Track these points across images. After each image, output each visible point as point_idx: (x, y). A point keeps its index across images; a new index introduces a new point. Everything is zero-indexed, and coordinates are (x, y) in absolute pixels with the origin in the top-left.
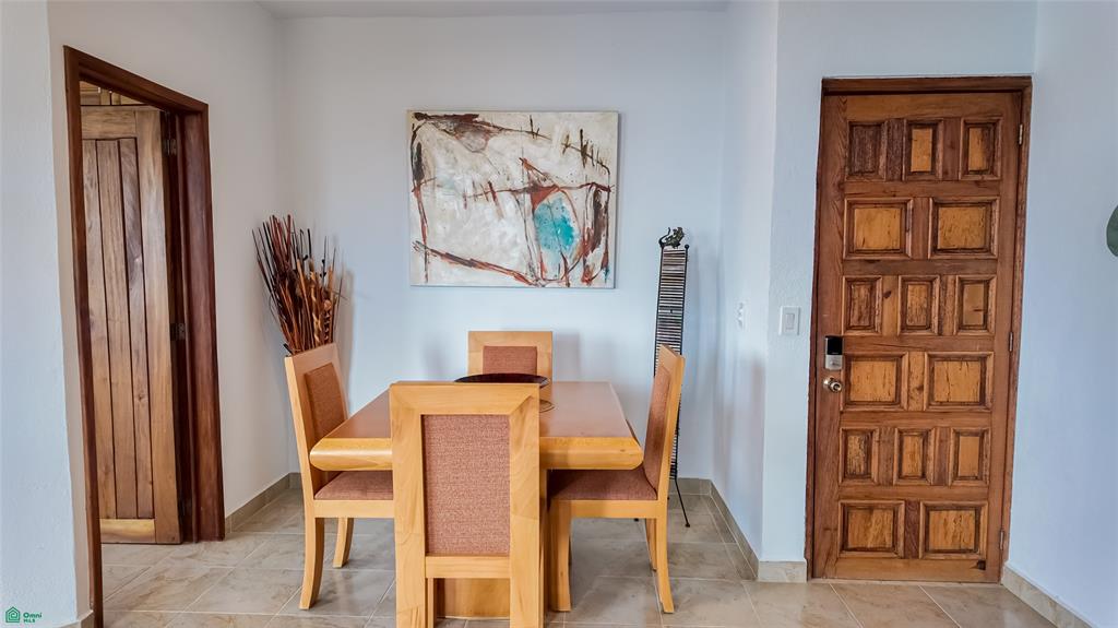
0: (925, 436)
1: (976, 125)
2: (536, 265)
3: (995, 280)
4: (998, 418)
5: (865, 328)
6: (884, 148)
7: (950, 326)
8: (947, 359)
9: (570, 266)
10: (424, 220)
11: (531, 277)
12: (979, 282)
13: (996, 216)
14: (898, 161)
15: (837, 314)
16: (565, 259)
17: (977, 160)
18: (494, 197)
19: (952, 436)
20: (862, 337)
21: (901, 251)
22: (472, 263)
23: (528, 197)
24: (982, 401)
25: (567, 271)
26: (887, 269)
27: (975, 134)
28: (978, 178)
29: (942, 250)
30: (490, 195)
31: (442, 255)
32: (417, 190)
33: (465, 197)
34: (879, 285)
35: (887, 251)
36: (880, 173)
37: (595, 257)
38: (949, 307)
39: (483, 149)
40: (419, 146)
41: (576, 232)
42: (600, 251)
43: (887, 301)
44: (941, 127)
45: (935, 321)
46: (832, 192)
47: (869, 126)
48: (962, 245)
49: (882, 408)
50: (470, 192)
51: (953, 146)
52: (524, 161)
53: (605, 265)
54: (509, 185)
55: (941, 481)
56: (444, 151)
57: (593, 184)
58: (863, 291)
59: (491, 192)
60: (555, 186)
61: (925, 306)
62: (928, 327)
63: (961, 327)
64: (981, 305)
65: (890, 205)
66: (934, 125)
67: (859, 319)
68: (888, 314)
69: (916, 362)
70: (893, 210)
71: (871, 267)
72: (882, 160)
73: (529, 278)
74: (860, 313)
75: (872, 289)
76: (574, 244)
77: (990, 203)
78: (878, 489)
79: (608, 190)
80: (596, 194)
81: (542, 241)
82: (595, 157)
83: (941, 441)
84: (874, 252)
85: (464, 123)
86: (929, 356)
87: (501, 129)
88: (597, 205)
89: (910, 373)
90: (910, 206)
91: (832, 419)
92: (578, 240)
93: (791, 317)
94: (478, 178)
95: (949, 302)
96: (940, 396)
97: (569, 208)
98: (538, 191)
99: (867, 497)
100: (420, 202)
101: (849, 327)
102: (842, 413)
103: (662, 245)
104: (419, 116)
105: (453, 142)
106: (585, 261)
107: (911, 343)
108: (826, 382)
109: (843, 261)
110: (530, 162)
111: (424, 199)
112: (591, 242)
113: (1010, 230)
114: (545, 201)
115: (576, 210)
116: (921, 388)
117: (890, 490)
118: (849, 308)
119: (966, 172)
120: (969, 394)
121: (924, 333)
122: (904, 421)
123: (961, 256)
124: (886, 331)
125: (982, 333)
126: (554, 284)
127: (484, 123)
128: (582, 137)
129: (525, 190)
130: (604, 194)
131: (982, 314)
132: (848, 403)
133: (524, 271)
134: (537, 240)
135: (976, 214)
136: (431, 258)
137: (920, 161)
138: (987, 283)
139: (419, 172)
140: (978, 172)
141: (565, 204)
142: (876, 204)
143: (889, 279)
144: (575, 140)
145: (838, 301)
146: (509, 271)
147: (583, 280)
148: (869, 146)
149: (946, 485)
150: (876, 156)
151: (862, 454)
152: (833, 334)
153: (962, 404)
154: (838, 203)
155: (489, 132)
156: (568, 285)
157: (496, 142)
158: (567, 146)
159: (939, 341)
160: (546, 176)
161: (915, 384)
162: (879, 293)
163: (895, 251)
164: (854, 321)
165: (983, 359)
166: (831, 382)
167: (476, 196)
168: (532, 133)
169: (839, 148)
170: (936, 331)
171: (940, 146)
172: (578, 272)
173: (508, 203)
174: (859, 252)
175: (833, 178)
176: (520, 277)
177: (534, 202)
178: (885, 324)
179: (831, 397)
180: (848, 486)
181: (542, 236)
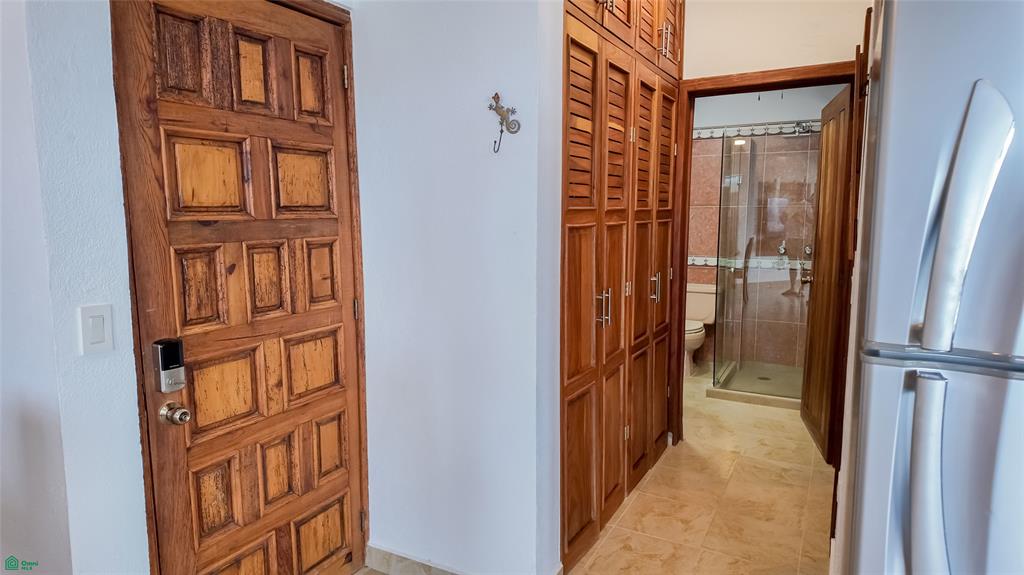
0: (288, 440)
1: (306, 54)
3: (337, 243)
4: (351, 393)
5: (206, 320)
6: (207, 58)
7: (302, 301)
8: (301, 341)
12: (323, 245)
13: (332, 168)
14: (227, 82)
15: (168, 305)
17: (310, 100)
19: (315, 429)
20: (206, 333)
21: (242, 208)
24: (337, 380)
26: (227, 233)
27: (305, 64)
28: (312, 120)
29: (288, 208)
34: (219, 256)
35: (224, 208)
36: (204, 93)
38: (300, 279)
43: (232, 278)
44: (271, 46)
45: (287, 297)
46: (139, 113)
47: (183, 20)
48: (304, 202)
49: (239, 424)
51: (285, 75)
55: (308, 487)
58: (200, 267)
61: (275, 279)
62: (281, 305)
63: (313, 300)
64: (328, 273)
65: (222, 142)
66: (262, 41)
67: (199, 308)
68: (234, 294)
69: (270, 352)
70: (226, 150)
71: (206, 231)
72: (207, 76)
74: (198, 297)
75: (211, 263)
77: (325, 153)
78: (250, 528)
83: (304, 440)
84: (208, 209)
86: (285, 341)
89: (267, 368)
90: (247, 146)
91: (175, 464)
95: (299, 272)
96: (299, 388)
99: (233, 549)
101: (186, 323)
102: (189, 449)
107: (264, 329)
108: (164, 411)
109: (168, 223)
113: (346, 185)
116: (279, 384)
117: (259, 524)
118: (184, 293)
119: (301, 111)
120: (324, 376)
121: (277, 314)
122: (266, 431)
123: (306, 215)
124: (235, 318)
125: (331, 303)
131: (329, 281)
132: (197, 431)
135: (312, 164)
137: (252, 89)
138: (331, 246)
140: (311, 113)
142: (203, 140)
143: (231, 247)
145: (167, 285)
148: (186, 50)
149: (313, 489)
150: (198, 68)
151: (221, 496)
152: (165, 337)
153: (320, 389)
154: (150, 132)
159: (293, 321)
161: (273, 381)
162: (220, 268)
163: (233, 209)
164: (192, 313)
165: (334, 333)
166: (171, 408)
169: (142, 37)
170: (289, 310)
171: (273, 71)
174: (188, 209)
175: (140, 91)
178: (232, 310)
179: (173, 431)
180: (209, 547)
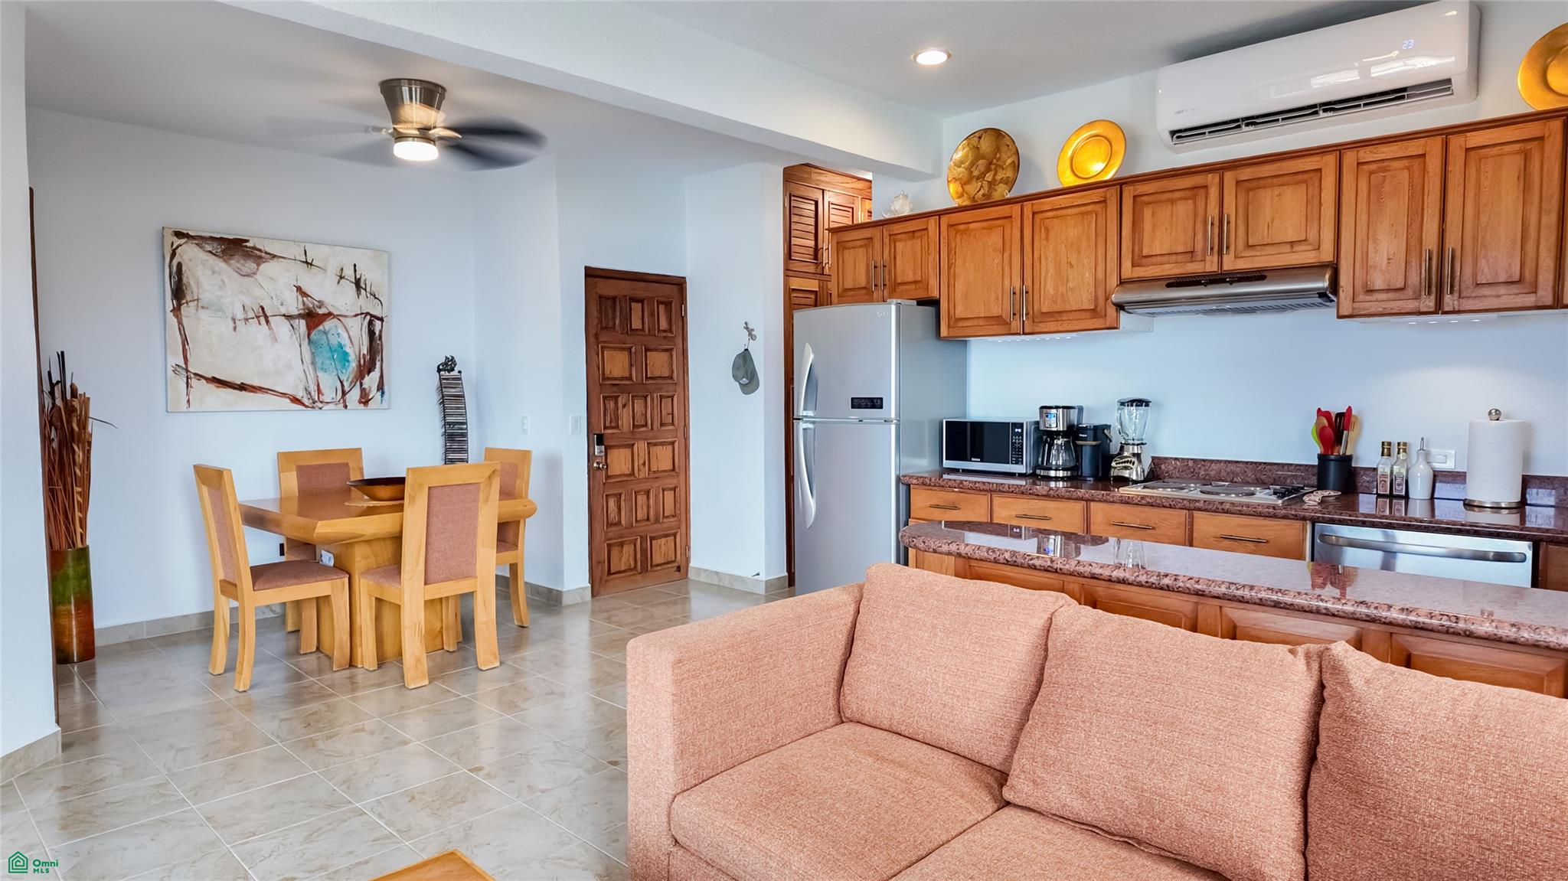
0: (648, 493)
1: (662, 303)
2: (313, 389)
3: (676, 396)
4: (682, 478)
5: (613, 428)
6: (618, 313)
7: (657, 424)
8: (656, 444)
9: (347, 389)
10: (185, 341)
11: (307, 401)
12: (669, 397)
13: (674, 357)
14: (625, 322)
15: (599, 418)
16: (341, 382)
17: (664, 325)
18: (267, 322)
19: (661, 491)
20: (614, 434)
21: (630, 378)
22: (242, 387)
23: (303, 322)
24: (674, 469)
25: (344, 394)
26: (624, 390)
27: (662, 308)
28: (665, 334)
29: (651, 378)
30: (262, 319)
31: (207, 379)
32: (176, 311)
33: (234, 320)
34: (620, 399)
35: (622, 379)
36: (617, 328)
37: (371, 380)
38: (656, 413)
39: (255, 274)
40: (179, 265)
41: (352, 357)
42: (375, 375)
43: (624, 410)
44: (646, 302)
45: (649, 422)
46: (592, 340)
47: (609, 299)
48: (659, 375)
49: (625, 479)
50: (240, 315)
51: (652, 314)
52: (299, 289)
53: (381, 387)
54: (283, 311)
55: (657, 521)
56: (209, 272)
57: (367, 314)
58: (612, 404)
59: (263, 315)
60: (330, 314)
61: (644, 412)
62: (646, 425)
63: (662, 425)
64: (670, 412)
65: (622, 349)
66: (642, 301)
67: (611, 422)
68: (625, 419)
69: (641, 447)
70: (624, 352)
71: (615, 388)
72: (617, 321)
73: (306, 401)
74: (611, 417)
75: (616, 403)
76: (350, 369)
77: (671, 350)
78: (627, 531)
79: (381, 320)
80: (370, 323)
81: (319, 365)
82: (368, 289)
83: (656, 495)
84: (616, 379)
85: (233, 248)
86: (648, 443)
87: (274, 256)
88: (371, 333)
89: (638, 455)
90: (633, 350)
91: (599, 489)
92: (353, 365)
93: (576, 421)
94: (248, 301)
95: (655, 411)
96: (654, 469)
97: (344, 335)
98: (313, 318)
99: (621, 537)
100: (180, 323)
101: (605, 428)
102: (604, 484)
103: (439, 370)
104: (179, 234)
105: (220, 264)
106: (361, 385)
107: (638, 436)
108: (595, 465)
109: (600, 385)
110: (305, 289)
111: (185, 321)
112: (368, 365)
113: (682, 366)
114: (321, 328)
115: (352, 338)
116: (644, 464)
117: (632, 530)
118: (605, 415)
119: (659, 331)
120: (668, 466)
121: (644, 429)
122: (638, 485)
123: (659, 381)
124: (625, 429)
125: (671, 427)
126: (331, 406)
127: (254, 248)
128: (355, 271)
129: (300, 316)
130: (378, 323)
131: (671, 416)
132: (608, 477)
133: (300, 394)
134: (313, 363)
135: (665, 356)
136: (194, 382)
137: (636, 324)
138: (672, 398)
139: (179, 293)
140: (664, 331)
141: (341, 330)
142: (615, 349)
143: (625, 395)
144: (349, 272)
145: (599, 411)
146: (284, 395)
147: (360, 402)
148: (610, 311)
149: (660, 523)
150: (614, 319)
151: (616, 510)
152: (597, 432)
153: (664, 471)
154: (596, 347)
155: (260, 257)
156: (346, 407)
157: (268, 268)
158: (341, 277)
159: (651, 434)
160: (321, 304)
161: (641, 462)
162: (620, 405)
163: (627, 379)
164: (608, 424)
165: (673, 443)
166: (598, 463)
167: (247, 320)
168: (306, 262)
169: (594, 312)
170: (650, 427)
171: (646, 314)
172: (354, 395)
173: (282, 327)
174: (609, 379)
175: (593, 331)
176: (296, 400)
177: (310, 328)
178: (624, 425)
179: (598, 473)
180: (610, 531)
181: (319, 360)
